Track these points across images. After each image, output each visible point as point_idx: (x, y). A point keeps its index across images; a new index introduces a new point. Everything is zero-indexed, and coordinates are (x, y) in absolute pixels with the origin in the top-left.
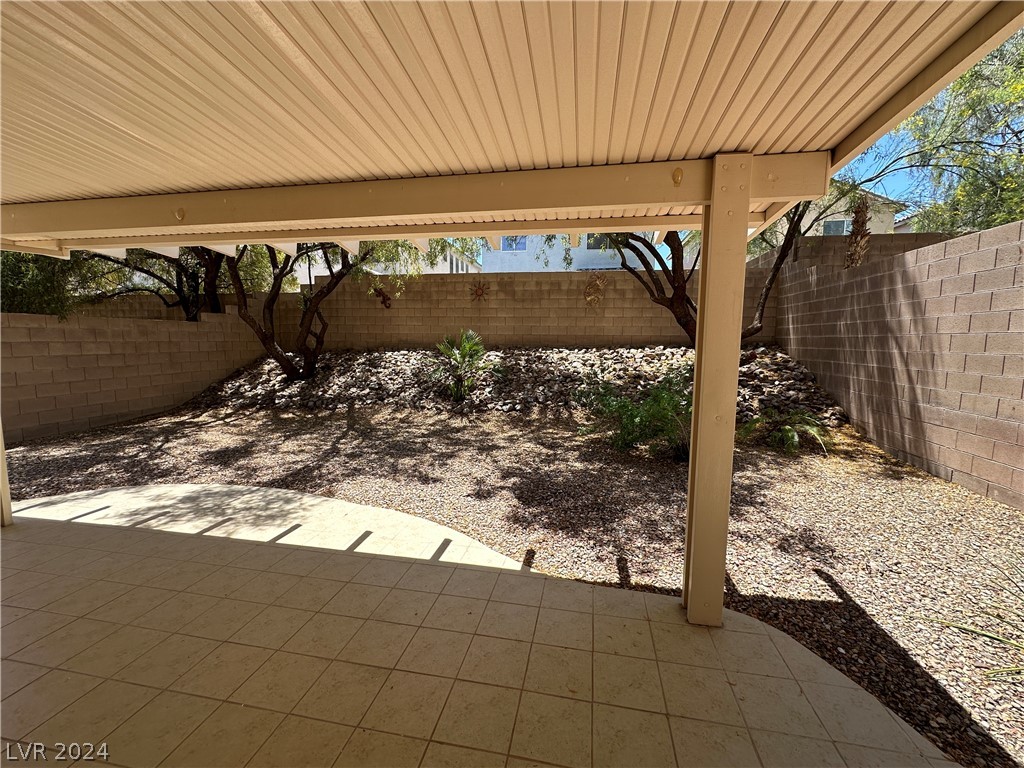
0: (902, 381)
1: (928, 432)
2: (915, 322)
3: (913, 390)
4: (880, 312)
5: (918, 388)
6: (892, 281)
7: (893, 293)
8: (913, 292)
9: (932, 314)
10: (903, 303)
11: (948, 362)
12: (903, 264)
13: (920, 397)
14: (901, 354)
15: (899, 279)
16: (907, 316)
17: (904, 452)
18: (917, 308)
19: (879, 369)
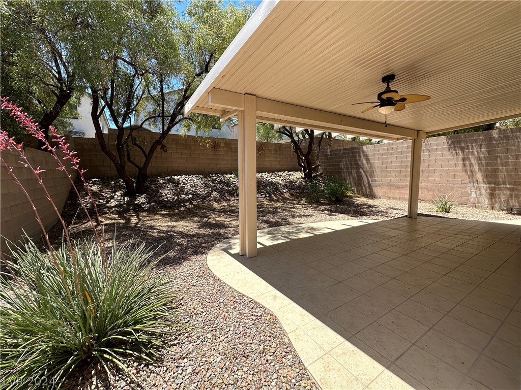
0: (365, 178)
1: (373, 189)
2: (367, 163)
3: (368, 179)
4: (356, 160)
5: (370, 179)
6: (359, 152)
7: (360, 156)
8: (366, 156)
9: (372, 161)
10: (363, 158)
11: (377, 172)
12: (363, 149)
13: (370, 181)
14: (364, 171)
15: (361, 152)
16: (364, 162)
17: (367, 195)
18: (368, 160)
19: (357, 175)
